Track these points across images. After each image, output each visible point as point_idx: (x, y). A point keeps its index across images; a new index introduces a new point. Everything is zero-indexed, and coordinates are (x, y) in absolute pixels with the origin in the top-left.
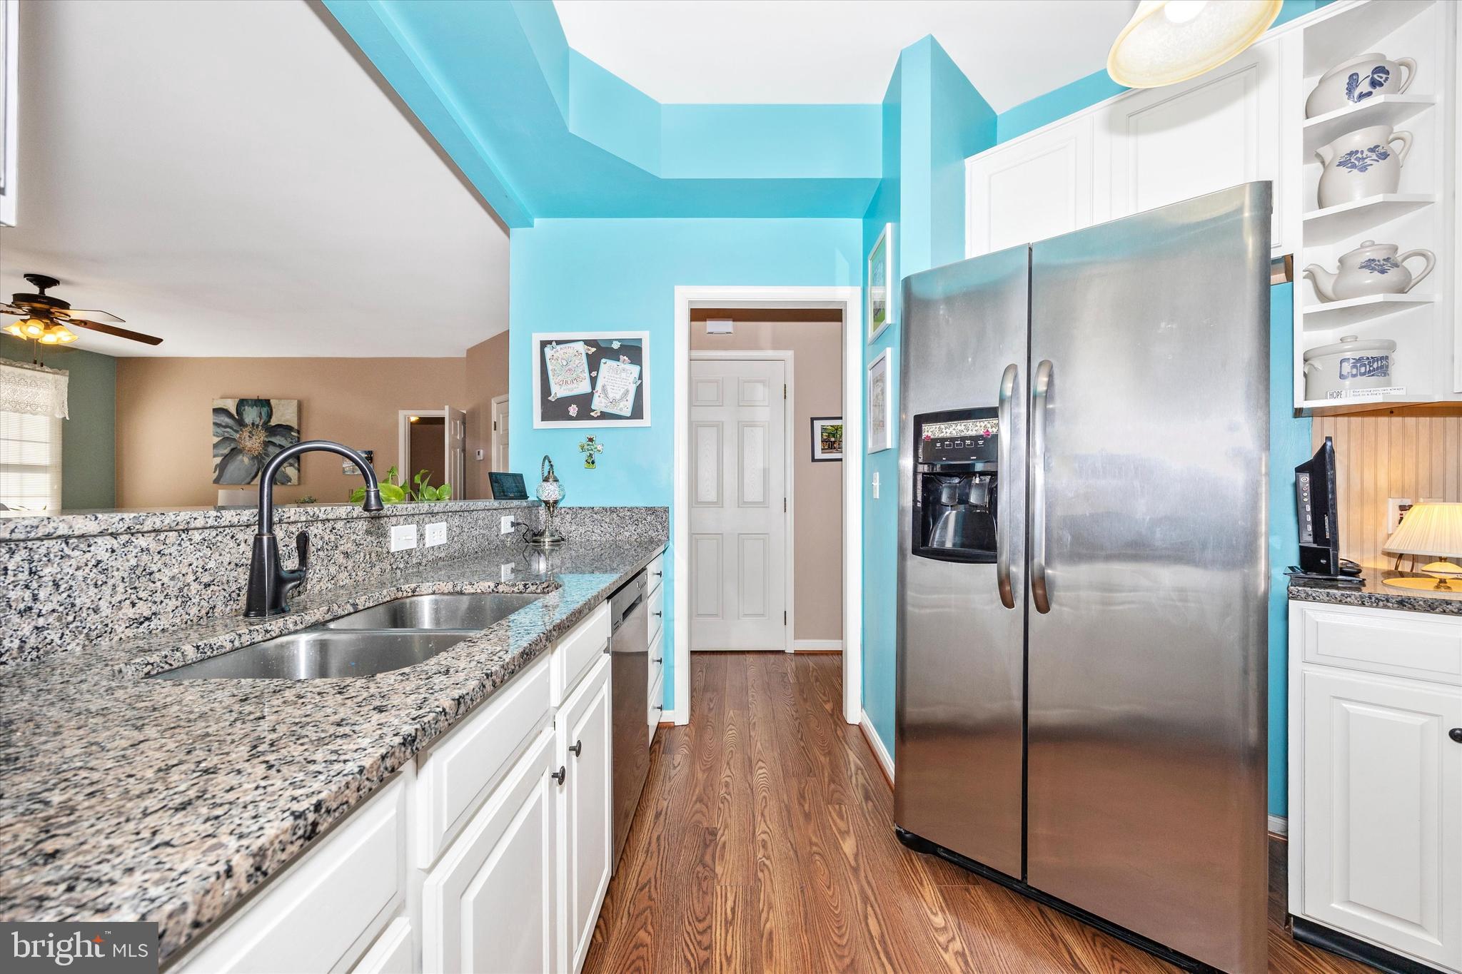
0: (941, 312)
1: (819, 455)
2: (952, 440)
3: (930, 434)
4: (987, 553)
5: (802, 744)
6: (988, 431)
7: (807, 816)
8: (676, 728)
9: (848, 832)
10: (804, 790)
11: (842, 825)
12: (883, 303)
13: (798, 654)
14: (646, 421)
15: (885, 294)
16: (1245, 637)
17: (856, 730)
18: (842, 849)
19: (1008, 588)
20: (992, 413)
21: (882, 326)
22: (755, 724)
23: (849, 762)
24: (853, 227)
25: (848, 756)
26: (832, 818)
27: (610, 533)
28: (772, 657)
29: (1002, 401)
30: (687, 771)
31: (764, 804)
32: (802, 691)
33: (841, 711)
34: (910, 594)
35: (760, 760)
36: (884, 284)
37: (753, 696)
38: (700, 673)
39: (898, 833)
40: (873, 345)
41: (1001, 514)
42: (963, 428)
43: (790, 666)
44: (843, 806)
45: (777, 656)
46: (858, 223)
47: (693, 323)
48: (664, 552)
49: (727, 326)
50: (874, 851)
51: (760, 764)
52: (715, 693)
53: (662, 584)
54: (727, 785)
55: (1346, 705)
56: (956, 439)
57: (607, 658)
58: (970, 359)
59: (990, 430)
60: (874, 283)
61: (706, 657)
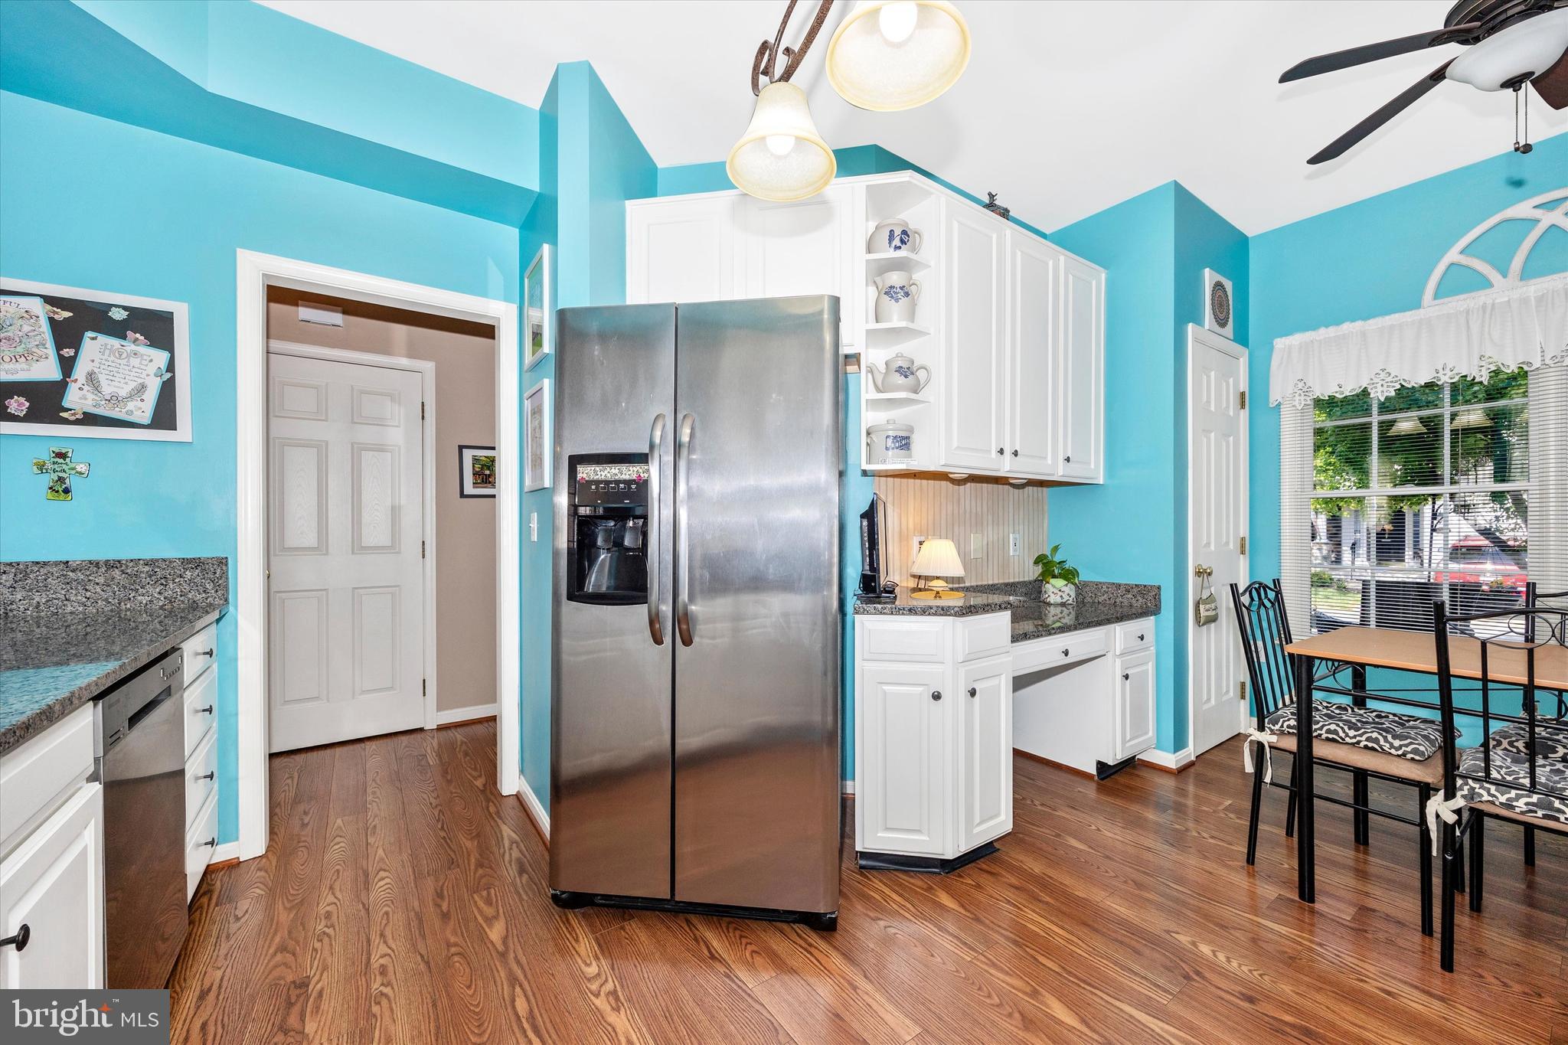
0: (596, 353)
1: (469, 489)
2: (607, 482)
3: (585, 476)
4: (639, 594)
5: (443, 834)
6: (640, 476)
7: (445, 916)
8: (241, 865)
9: (496, 917)
10: (442, 890)
11: (489, 911)
12: (540, 327)
13: (441, 728)
14: (184, 431)
15: (542, 318)
16: (824, 647)
17: (513, 802)
18: (488, 937)
19: (657, 626)
20: (642, 458)
21: (538, 355)
22: (375, 826)
23: (502, 838)
24: (508, 236)
25: (501, 831)
26: (478, 908)
27: (106, 600)
28: (404, 739)
29: (652, 446)
30: (261, 918)
31: (384, 922)
32: (446, 772)
33: (495, 783)
34: (566, 642)
35: (381, 869)
36: (541, 307)
37: (374, 793)
38: (289, 781)
39: (555, 898)
40: (529, 372)
41: (651, 556)
42: (617, 471)
43: (430, 746)
44: (492, 891)
45: (412, 736)
46: (514, 232)
47: (272, 305)
48: (218, 621)
49: (336, 318)
50: (526, 925)
51: (382, 874)
52: (313, 803)
53: (215, 666)
54: (328, 915)
55: (886, 688)
56: (610, 482)
57: (97, 788)
58: (623, 404)
59: (642, 475)
60: (531, 304)
61: (300, 758)
